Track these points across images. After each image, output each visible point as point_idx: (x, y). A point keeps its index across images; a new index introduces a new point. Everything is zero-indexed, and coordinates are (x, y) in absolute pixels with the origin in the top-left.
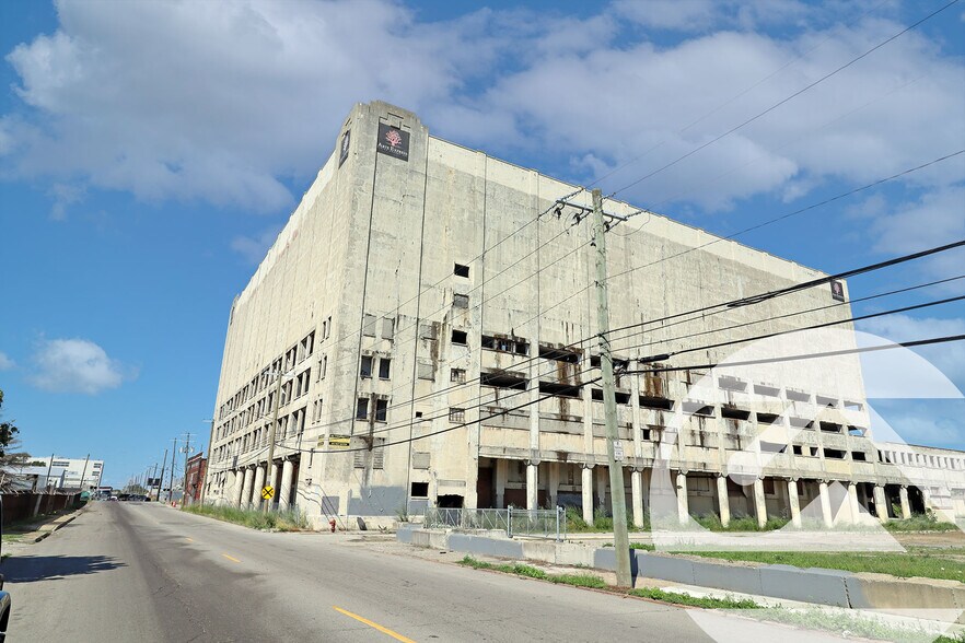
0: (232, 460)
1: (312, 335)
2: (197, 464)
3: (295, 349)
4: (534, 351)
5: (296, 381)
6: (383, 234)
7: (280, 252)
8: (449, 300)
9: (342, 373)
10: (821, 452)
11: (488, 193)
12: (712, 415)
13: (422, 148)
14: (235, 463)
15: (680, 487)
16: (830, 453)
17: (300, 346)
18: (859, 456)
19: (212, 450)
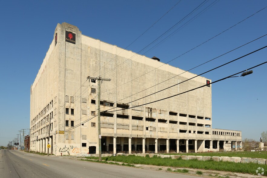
0: (36, 137)
1: (52, 101)
2: (27, 138)
3: (49, 105)
4: (115, 105)
5: (50, 115)
6: (69, 70)
7: (42, 72)
8: (90, 90)
9: (60, 113)
10: (196, 132)
11: (101, 54)
12: (167, 123)
13: (79, 39)
14: (37, 138)
15: (156, 143)
16: (199, 132)
17: (50, 104)
18: (207, 133)
19: (31, 134)
